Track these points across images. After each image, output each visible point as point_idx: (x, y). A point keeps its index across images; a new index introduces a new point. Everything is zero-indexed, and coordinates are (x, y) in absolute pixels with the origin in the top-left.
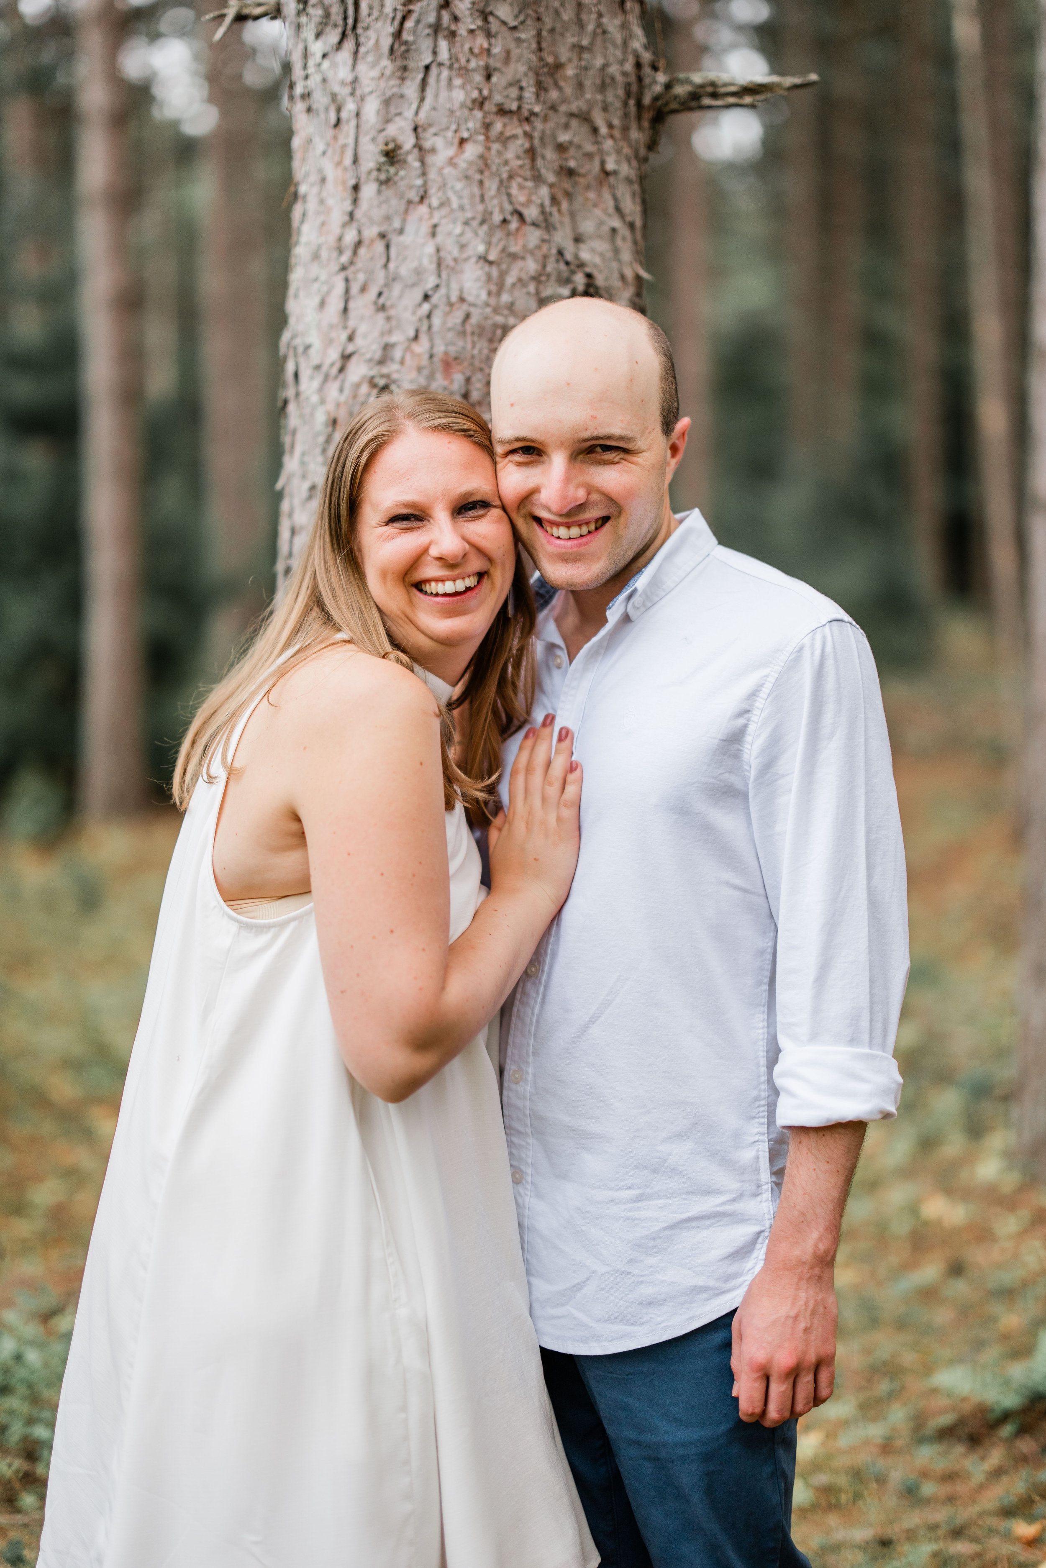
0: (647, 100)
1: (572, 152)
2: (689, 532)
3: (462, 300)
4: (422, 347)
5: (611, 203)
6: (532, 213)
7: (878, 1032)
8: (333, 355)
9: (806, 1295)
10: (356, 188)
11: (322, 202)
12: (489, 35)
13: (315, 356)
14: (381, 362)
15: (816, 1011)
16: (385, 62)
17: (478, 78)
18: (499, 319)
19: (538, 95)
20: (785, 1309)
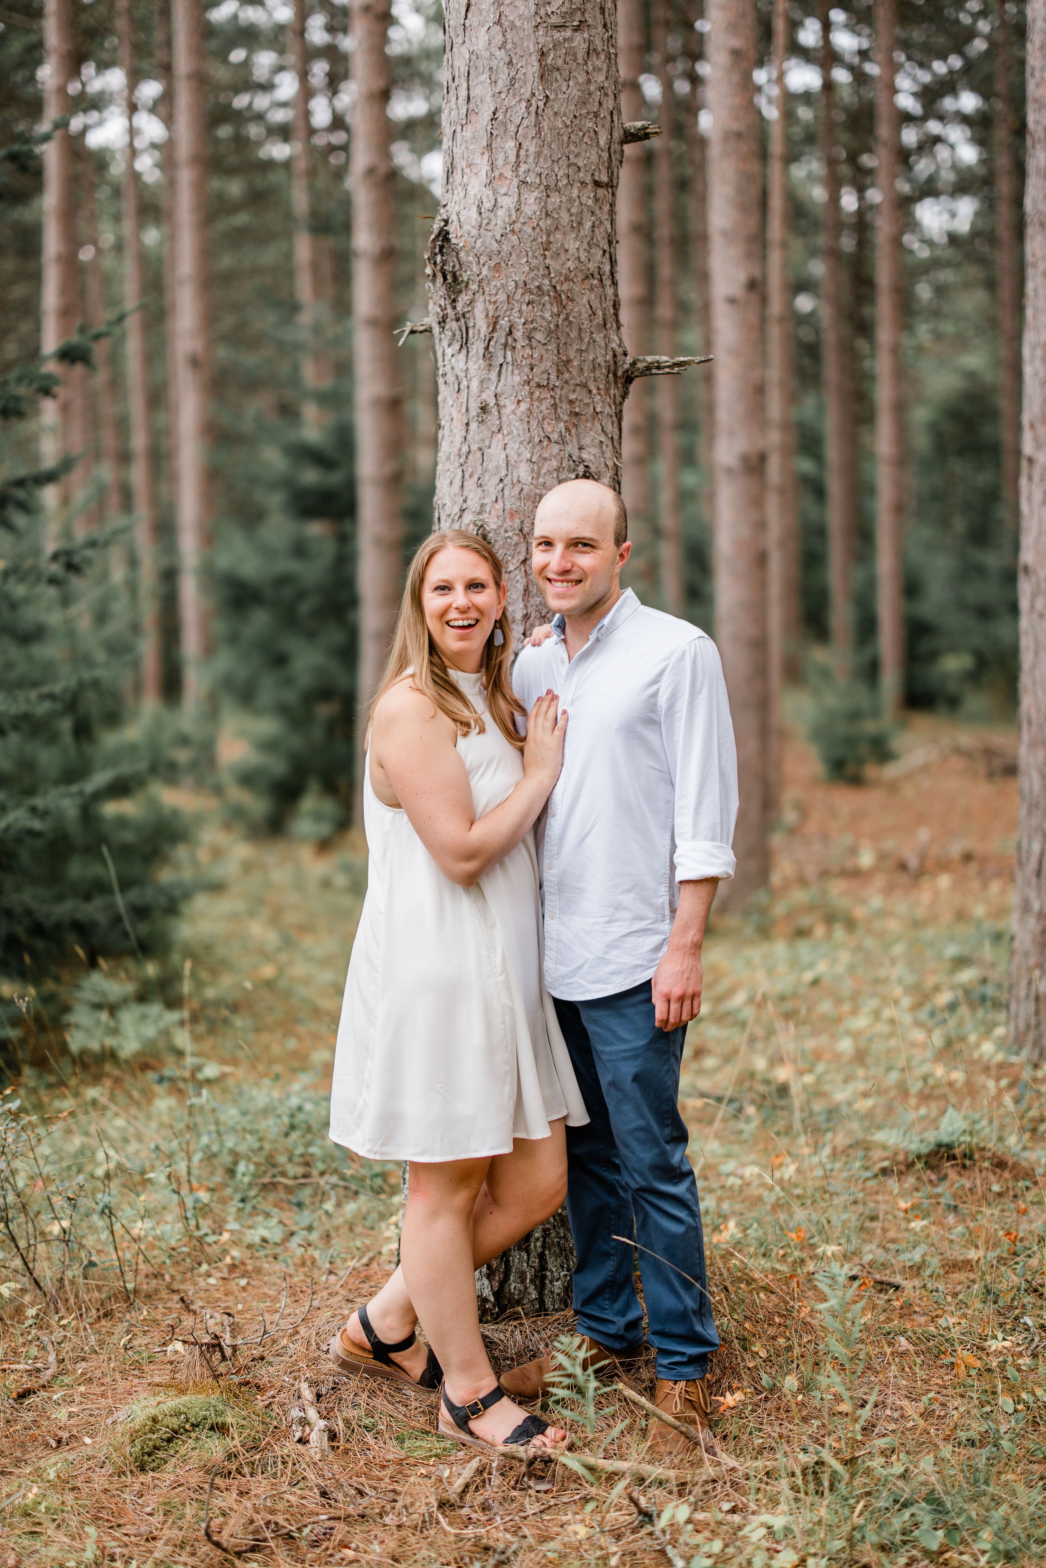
0: (620, 373)
1: (577, 403)
2: (627, 598)
3: (519, 481)
4: (499, 506)
5: (600, 428)
6: (555, 437)
7: (725, 836)
8: (456, 509)
9: (688, 962)
10: (467, 424)
11: (451, 431)
12: (532, 348)
13: (447, 510)
14: (480, 513)
15: (695, 825)
16: (481, 361)
17: (527, 370)
18: (538, 491)
19: (558, 377)
20: (678, 968)
